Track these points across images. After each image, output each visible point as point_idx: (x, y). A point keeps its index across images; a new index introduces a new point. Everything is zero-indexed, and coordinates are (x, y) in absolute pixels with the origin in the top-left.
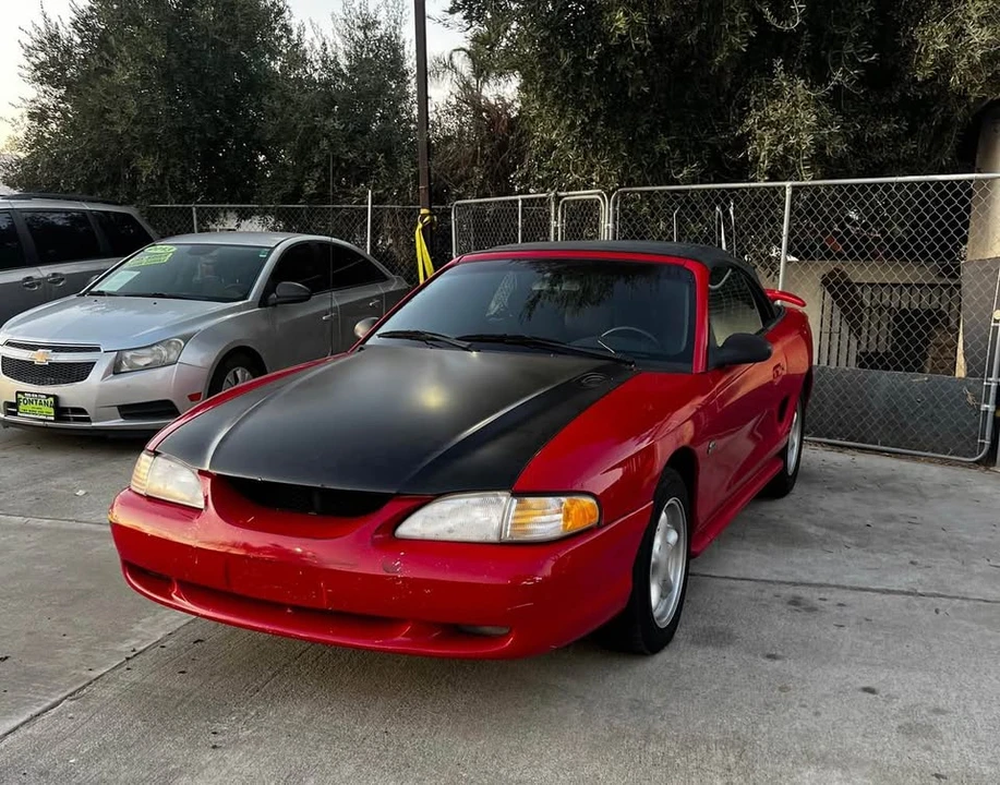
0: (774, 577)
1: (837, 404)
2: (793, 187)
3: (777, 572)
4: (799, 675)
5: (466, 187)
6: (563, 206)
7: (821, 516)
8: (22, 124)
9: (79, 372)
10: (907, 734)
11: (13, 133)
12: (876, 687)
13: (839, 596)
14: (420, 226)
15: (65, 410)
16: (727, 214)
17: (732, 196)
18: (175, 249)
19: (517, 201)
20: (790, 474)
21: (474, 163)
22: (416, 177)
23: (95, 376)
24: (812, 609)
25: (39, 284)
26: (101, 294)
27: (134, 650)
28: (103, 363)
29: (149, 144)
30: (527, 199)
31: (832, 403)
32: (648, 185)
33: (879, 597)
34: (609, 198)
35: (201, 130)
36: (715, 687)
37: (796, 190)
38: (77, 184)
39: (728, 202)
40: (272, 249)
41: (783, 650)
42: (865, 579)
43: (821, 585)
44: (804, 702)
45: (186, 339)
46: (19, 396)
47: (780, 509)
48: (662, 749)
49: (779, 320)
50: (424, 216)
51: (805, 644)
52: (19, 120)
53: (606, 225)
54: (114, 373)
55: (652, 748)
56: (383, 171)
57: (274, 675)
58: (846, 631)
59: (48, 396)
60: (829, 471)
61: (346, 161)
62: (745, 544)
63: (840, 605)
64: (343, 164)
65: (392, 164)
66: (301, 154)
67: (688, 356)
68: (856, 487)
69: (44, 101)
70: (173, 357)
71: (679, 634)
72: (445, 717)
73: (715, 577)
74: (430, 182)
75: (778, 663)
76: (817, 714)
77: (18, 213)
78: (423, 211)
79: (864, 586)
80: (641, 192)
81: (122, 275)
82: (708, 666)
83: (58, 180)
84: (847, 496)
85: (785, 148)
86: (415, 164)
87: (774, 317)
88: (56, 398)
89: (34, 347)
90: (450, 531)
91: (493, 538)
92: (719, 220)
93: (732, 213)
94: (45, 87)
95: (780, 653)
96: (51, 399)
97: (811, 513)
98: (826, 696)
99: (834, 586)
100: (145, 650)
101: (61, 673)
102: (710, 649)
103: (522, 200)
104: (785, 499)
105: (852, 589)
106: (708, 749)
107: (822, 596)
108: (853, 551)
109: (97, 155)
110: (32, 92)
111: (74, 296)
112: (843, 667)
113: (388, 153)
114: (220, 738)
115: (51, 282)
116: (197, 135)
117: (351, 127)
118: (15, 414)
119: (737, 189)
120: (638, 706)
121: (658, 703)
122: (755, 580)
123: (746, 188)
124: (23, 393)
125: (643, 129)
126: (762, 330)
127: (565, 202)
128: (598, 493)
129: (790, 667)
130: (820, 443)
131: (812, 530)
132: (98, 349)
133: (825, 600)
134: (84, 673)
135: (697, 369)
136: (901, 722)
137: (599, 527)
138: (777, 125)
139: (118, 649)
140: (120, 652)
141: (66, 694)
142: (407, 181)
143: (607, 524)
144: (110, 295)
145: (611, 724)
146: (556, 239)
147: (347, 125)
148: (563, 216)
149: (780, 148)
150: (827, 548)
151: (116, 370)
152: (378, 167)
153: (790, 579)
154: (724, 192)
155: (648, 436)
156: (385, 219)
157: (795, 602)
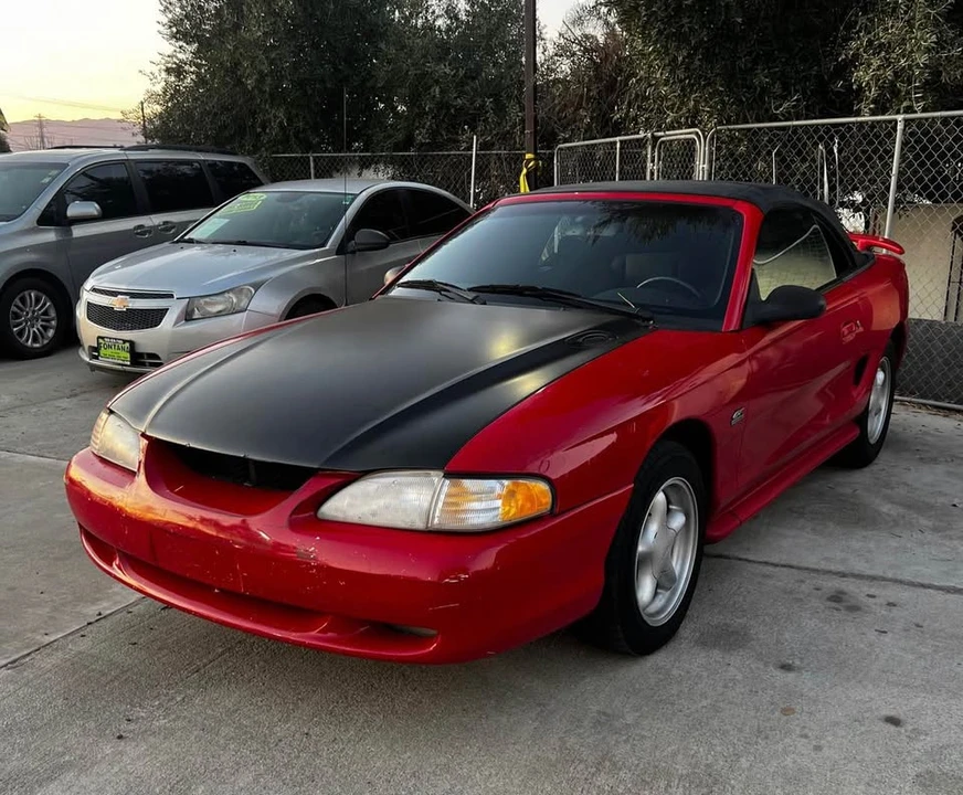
0: (823, 565)
1: (946, 363)
2: (906, 120)
3: (826, 559)
4: (812, 694)
5: (572, 130)
6: (660, 148)
7: (902, 491)
8: (159, 78)
9: (152, 318)
10: (924, 785)
11: (150, 87)
12: (902, 717)
13: (893, 593)
14: (525, 171)
15: (141, 355)
16: (830, 152)
17: (836, 132)
18: (265, 196)
19: (615, 143)
20: (872, 441)
21: (580, 106)
22: (523, 121)
23: (168, 322)
24: (854, 608)
25: (150, 232)
26: (191, 241)
27: (100, 614)
28: (175, 310)
29: (276, 97)
30: (625, 141)
31: (940, 360)
32: (748, 123)
33: (940, 597)
34: (705, 138)
35: (323, 81)
36: (704, 703)
37: (907, 122)
38: (207, 137)
39: (832, 139)
40: (356, 196)
41: (802, 659)
42: (930, 572)
43: (873, 578)
44: (806, 731)
45: (257, 286)
46: (101, 341)
47: (857, 482)
48: (611, 782)
49: (859, 271)
50: (529, 161)
51: (831, 653)
52: (157, 74)
53: (701, 167)
54: (186, 320)
55: (601, 780)
56: (491, 116)
57: (223, 653)
58: (887, 639)
59: (125, 341)
60: (929, 438)
61: (455, 107)
62: (801, 522)
63: (889, 604)
64: (452, 111)
65: (500, 109)
66: (414, 101)
67: (720, 312)
68: (953, 458)
69: (181, 56)
70: (243, 304)
71: (686, 630)
72: (379, 720)
73: (754, 562)
74: (535, 127)
75: (791, 676)
76: (818, 748)
77: (132, 164)
78: (528, 156)
79: (926, 582)
80: (739, 130)
81: (213, 223)
82: (705, 674)
83: (190, 133)
84: (940, 469)
85: (895, 73)
86: (522, 109)
87: (855, 267)
88: (132, 343)
89: (114, 294)
90: (374, 515)
91: (420, 525)
92: (822, 158)
93: (835, 151)
94: (181, 43)
95: (797, 663)
96: (127, 345)
97: (892, 488)
98: (837, 724)
99: (890, 580)
100: (110, 614)
101: (16, 636)
102: (716, 652)
103: (621, 142)
104: (866, 469)
105: (912, 584)
106: (669, 785)
107: (872, 591)
108: (929, 536)
109: (225, 109)
110: (168, 47)
111: (167, 244)
112: (870, 687)
113: (496, 96)
114: (132, 726)
115: (162, 230)
116: (317, 86)
117: (462, 73)
118: (96, 358)
119: (842, 124)
120: (605, 721)
121: (630, 719)
122: (799, 568)
123: (853, 123)
124: (103, 338)
125: (741, 63)
126: (835, 281)
127: (663, 142)
128: (554, 477)
129: (804, 682)
130: (925, 405)
131: (885, 508)
132: (172, 296)
133: (873, 597)
134: (38, 637)
135: (728, 326)
136: (920, 769)
137: (552, 514)
138: (888, 47)
139: (85, 611)
140: (85, 616)
141: (9, 660)
142: (514, 125)
143: (562, 513)
144: (199, 242)
145: (565, 743)
146: (652, 179)
147: (458, 70)
148: (659, 160)
149: (889, 73)
150: (897, 531)
151: (188, 316)
152: (487, 112)
153: (841, 568)
154: (828, 127)
155: (658, 396)
156: (492, 164)
157: (837, 598)
